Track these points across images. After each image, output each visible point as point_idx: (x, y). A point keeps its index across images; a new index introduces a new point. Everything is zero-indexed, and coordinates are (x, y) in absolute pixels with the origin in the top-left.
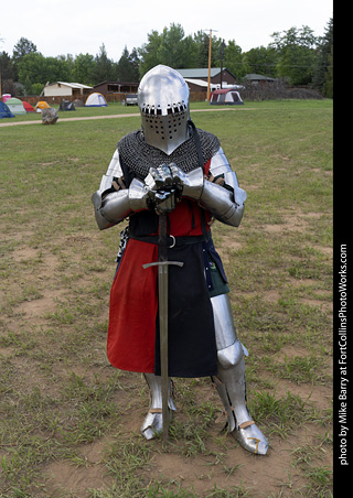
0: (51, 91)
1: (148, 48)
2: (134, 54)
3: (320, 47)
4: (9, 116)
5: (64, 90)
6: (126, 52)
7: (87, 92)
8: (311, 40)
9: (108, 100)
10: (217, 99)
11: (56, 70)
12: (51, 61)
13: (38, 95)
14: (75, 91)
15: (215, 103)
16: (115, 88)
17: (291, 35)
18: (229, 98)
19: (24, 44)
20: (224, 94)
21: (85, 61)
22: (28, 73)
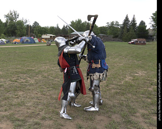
0: (44, 36)
1: (71, 25)
2: (66, 27)
3: (121, 27)
4: (35, 43)
5: (48, 36)
6: (64, 26)
7: (54, 37)
8: (118, 25)
11: (45, 31)
12: (43, 28)
13: (40, 38)
14: (51, 37)
17: (112, 23)
19: (36, 23)
21: (52, 28)
22: (36, 31)
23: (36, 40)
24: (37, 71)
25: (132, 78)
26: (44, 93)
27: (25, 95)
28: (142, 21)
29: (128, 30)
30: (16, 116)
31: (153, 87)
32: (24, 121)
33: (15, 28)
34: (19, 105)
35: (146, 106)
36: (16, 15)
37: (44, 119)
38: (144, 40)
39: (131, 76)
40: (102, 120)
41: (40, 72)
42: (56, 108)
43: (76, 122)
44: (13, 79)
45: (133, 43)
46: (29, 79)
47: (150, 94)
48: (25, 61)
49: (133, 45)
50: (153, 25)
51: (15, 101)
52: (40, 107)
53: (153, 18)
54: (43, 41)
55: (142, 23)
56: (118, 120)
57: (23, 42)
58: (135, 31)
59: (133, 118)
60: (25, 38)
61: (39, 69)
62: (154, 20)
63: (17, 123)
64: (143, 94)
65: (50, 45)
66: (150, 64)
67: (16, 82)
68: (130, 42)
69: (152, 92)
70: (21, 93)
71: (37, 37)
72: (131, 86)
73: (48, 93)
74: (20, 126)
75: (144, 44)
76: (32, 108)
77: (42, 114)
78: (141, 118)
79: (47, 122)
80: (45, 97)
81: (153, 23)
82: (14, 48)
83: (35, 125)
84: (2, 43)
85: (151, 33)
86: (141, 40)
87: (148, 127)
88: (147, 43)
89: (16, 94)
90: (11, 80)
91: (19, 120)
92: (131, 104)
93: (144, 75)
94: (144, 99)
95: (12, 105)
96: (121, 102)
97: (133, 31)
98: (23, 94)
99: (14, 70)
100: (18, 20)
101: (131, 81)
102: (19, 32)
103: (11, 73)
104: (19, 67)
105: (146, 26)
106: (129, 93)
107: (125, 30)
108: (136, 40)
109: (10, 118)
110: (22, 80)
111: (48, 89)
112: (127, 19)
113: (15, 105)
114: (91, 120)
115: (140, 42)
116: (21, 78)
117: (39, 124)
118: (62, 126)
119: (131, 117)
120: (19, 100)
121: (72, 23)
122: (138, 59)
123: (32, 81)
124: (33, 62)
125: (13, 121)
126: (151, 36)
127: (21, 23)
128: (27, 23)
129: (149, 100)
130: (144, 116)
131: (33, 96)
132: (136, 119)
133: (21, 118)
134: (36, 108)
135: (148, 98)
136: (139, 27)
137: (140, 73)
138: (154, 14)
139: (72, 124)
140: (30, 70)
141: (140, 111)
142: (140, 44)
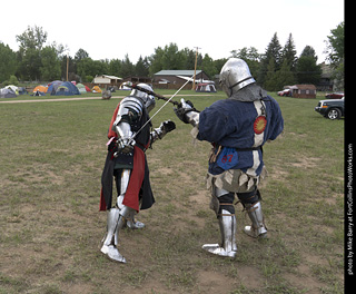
0: (98, 80)
1: (154, 57)
2: (146, 60)
3: (262, 60)
4: (78, 94)
5: (107, 80)
6: (141, 58)
7: (120, 82)
8: (256, 56)
10: (200, 89)
11: (100, 68)
12: (97, 63)
13: (89, 84)
14: (112, 80)
15: (199, 91)
16: (136, 80)
17: (243, 52)
18: (208, 88)
19: (82, 53)
20: (205, 85)
21: (116, 63)
22: (83, 69)
23: (82, 88)
24: (72, 156)
25: (286, 174)
26: (81, 209)
27: (35, 215)
28: (308, 47)
29: (277, 67)
31: (335, 195)
32: (21, 285)
33: (39, 63)
34: (18, 239)
35: (323, 247)
36: (41, 36)
37: (70, 279)
38: (312, 87)
39: (284, 168)
40: (212, 284)
41: (79, 159)
44: (16, 175)
45: (287, 94)
46: (52, 174)
47: (332, 215)
48: (49, 133)
49: (288, 98)
50: (331, 56)
52: (66, 246)
53: (332, 40)
54: (96, 89)
55: (309, 51)
56: (254, 285)
57: (53, 93)
58: (292, 69)
59: (292, 279)
60: (58, 84)
61: (77, 153)
62: (334, 46)
64: (313, 214)
65: (109, 98)
66: (327, 141)
67: (22, 181)
68: (282, 92)
69: (334, 208)
70: (26, 209)
71: (84, 82)
72: (286, 193)
73: (89, 211)
75: (312, 96)
76: (46, 248)
77: (68, 265)
78: (310, 279)
79: (76, 287)
80: (81, 219)
81: (332, 51)
84: (10, 95)
85: (326, 72)
86: (304, 86)
88: (318, 94)
89: (15, 211)
90: (10, 178)
91: (7, 282)
92: (285, 241)
93: (314, 165)
94: (315, 227)
97: (289, 68)
98: (31, 213)
99: (23, 154)
100: (44, 45)
101: (283, 180)
102: (47, 72)
103: (14, 161)
104: (35, 145)
105: (316, 58)
106: (280, 211)
107: (270, 67)
108: (295, 87)
110: (36, 178)
112: (275, 43)
113: (8, 240)
114: (186, 283)
115: (304, 91)
116: (34, 173)
119: (286, 276)
120: (19, 228)
121: (157, 51)
122: (299, 130)
123: (59, 181)
124: (68, 135)
126: (328, 79)
127: (50, 52)
130: (318, 273)
131: (54, 216)
132: (299, 282)
133: (14, 277)
134: (56, 247)
135: (325, 223)
136: (300, 60)
137: (306, 162)
138: (332, 32)
140: (57, 154)
141: (309, 259)
142: (303, 95)
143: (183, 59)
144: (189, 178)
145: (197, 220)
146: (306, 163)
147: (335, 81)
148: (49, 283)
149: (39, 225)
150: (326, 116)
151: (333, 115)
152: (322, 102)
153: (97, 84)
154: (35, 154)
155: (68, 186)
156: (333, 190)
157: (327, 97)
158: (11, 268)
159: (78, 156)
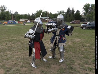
0: (21, 20)
1: (36, 13)
2: (34, 14)
4: (16, 24)
5: (23, 20)
7: (27, 20)
8: (64, 13)
9: (31, 21)
11: (22, 17)
12: (20, 15)
13: (19, 21)
14: (25, 20)
16: (32, 20)
17: (61, 12)
19: (16, 12)
20: (50, 21)
21: (26, 15)
22: (17, 17)
23: (17, 22)
24: (17, 40)
25: (72, 43)
26: (22, 52)
27: (11, 54)
28: (78, 10)
29: (70, 16)
30: (6, 66)
31: (84, 48)
32: (11, 68)
33: (5, 16)
34: (8, 59)
35: (81, 59)
36: (5, 8)
37: (22, 67)
38: (79, 21)
39: (72, 42)
40: (55, 67)
41: (19, 41)
42: (28, 61)
43: (40, 68)
44: (4, 45)
45: (72, 23)
46: (13, 44)
47: (83, 52)
48: (10, 34)
49: (73, 24)
50: (84, 12)
51: (5, 57)
52: (19, 60)
53: (84, 8)
55: (78, 11)
56: (65, 67)
57: (9, 24)
58: (74, 16)
59: (73, 66)
60: (10, 21)
61: (18, 39)
62: (85, 10)
63: (7, 69)
64: (79, 52)
65: (25, 25)
66: (83, 35)
67: (6, 46)
69: (84, 51)
70: (8, 53)
71: (17, 21)
72: (72, 47)
73: (24, 53)
74: (8, 71)
75: (79, 23)
76: (15, 61)
77: (21, 64)
78: (78, 66)
79: (23, 69)
80: (22, 54)
81: (84, 11)
82: (4, 27)
83: (17, 70)
85: (83, 17)
86: (77, 21)
87: (82, 70)
88: (81, 23)
89: (5, 53)
90: (2, 45)
91: (7, 68)
92: (72, 58)
93: (79, 41)
94: (79, 55)
95: (3, 59)
96: (66, 57)
99: (4, 40)
100: (6, 11)
101: (71, 45)
102: (7, 18)
103: (2, 41)
104: (7, 37)
105: (80, 13)
106: (71, 52)
107: (68, 16)
108: (74, 21)
109: (3, 67)
110: (9, 45)
111: (24, 50)
112: (69, 9)
113: (5, 59)
114: (49, 67)
115: (77, 22)
116: (8, 44)
117: (19, 70)
118: (32, 71)
120: (7, 57)
121: (37, 12)
123: (15, 46)
124: (15, 35)
125: (4, 69)
126: (83, 19)
127: (8, 13)
128: (12, 13)
129: (82, 56)
130: (79, 64)
131: (15, 54)
132: (75, 66)
134: (17, 61)
135: (81, 54)
136: (76, 14)
138: (84, 6)
139: (38, 69)
140: (13, 39)
141: (77, 62)
142: (77, 23)
143: (44, 14)
144: (48, 44)
145: (50, 54)
146: (77, 40)
147: (85, 19)
148: (17, 68)
149: (12, 56)
150: (83, 29)
151: (84, 28)
152: (82, 25)
153: (21, 21)
154: (8, 39)
155: (17, 47)
156: (84, 46)
157: (83, 24)
158: (7, 65)
159: (19, 40)
